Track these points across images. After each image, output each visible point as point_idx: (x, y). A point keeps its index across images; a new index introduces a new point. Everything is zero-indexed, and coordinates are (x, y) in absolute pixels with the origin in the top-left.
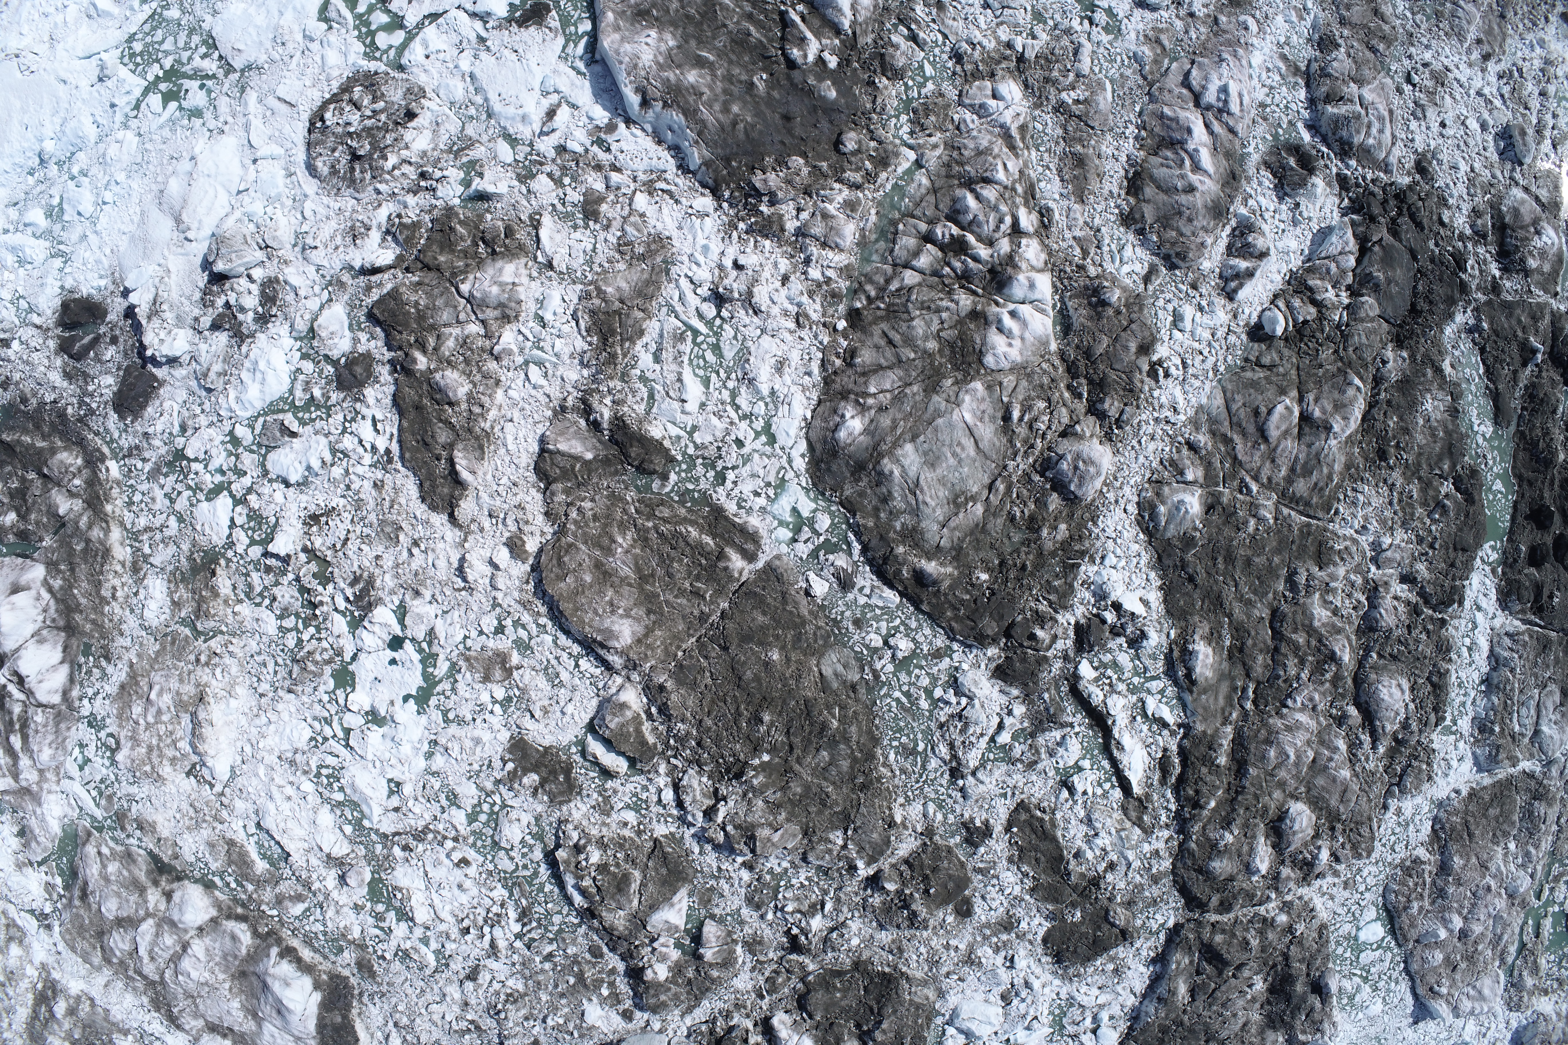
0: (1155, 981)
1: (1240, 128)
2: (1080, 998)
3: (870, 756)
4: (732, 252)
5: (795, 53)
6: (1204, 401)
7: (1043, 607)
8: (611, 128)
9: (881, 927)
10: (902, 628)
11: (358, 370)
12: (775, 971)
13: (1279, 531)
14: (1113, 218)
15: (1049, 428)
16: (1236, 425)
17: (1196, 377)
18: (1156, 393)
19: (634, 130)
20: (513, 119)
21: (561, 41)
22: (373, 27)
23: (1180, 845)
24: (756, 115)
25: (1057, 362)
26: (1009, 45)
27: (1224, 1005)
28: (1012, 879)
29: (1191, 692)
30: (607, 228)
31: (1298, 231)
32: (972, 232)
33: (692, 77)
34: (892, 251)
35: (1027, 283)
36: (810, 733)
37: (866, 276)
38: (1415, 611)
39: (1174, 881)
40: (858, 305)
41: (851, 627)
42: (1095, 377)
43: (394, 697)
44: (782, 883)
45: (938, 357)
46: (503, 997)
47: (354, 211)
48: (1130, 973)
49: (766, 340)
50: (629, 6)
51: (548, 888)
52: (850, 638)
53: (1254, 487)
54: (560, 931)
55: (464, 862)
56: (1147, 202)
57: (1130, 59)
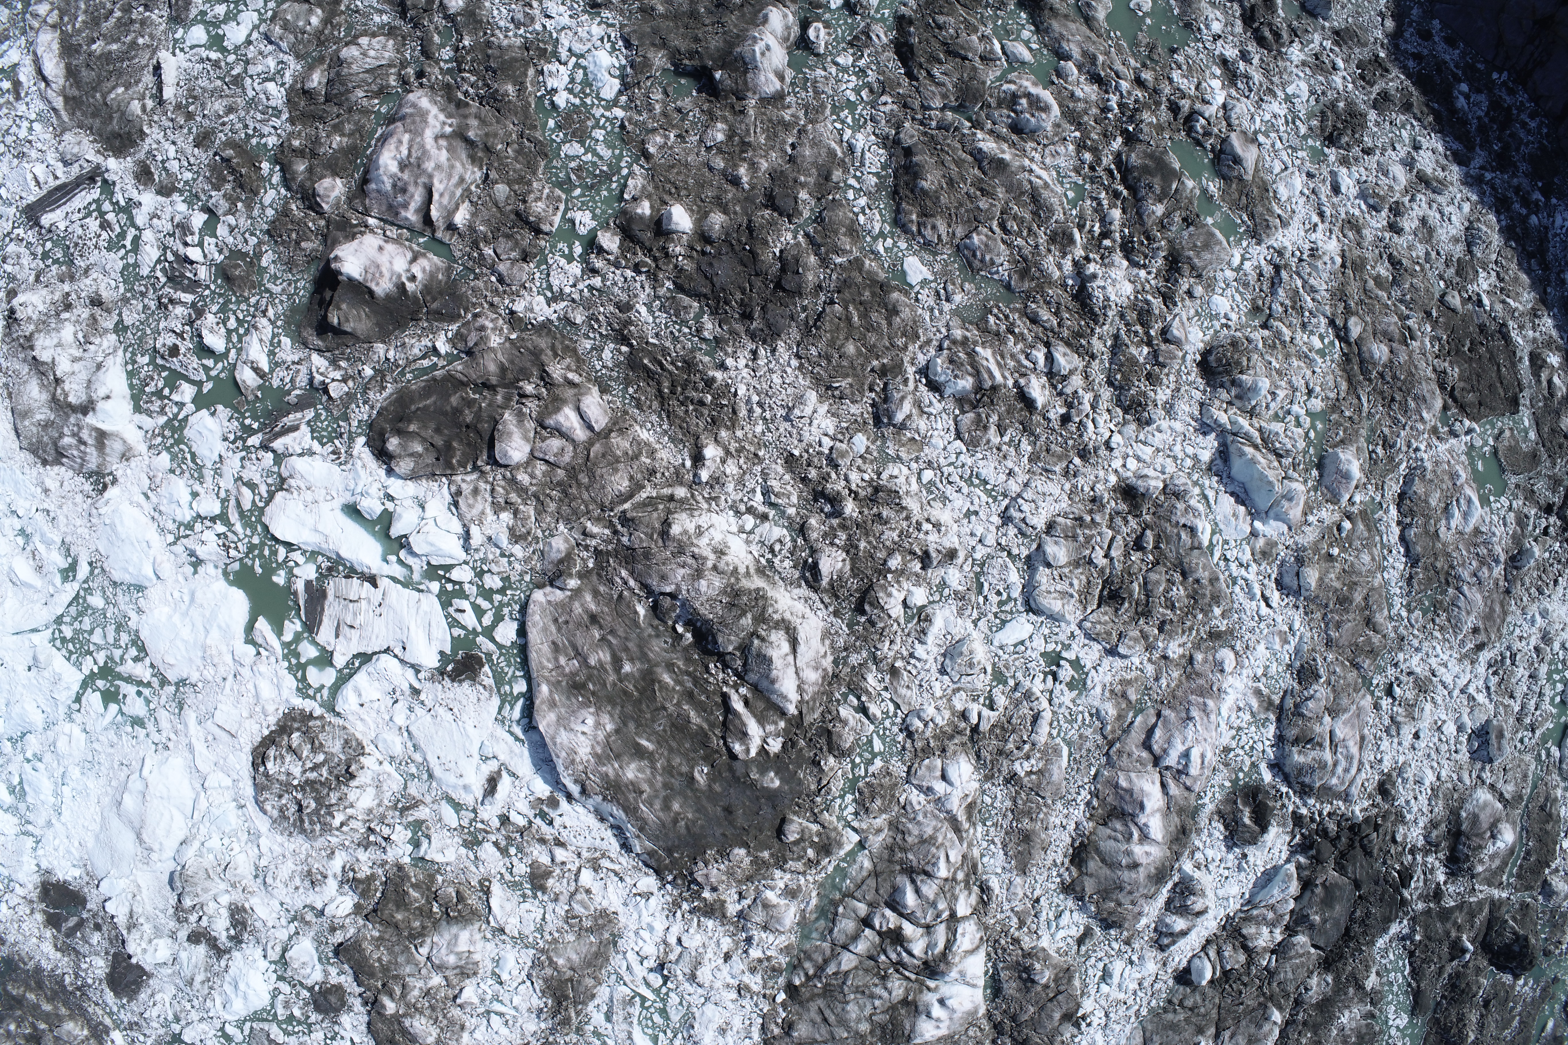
1: (1197, 786)
4: (676, 929)
5: (737, 748)
6: (1123, 1042)
8: (553, 803)
11: (333, 999)
14: (1053, 887)
17: (1118, 1023)
19: (576, 807)
20: (455, 787)
21: (496, 701)
22: (303, 660)
24: (698, 811)
25: (985, 1025)
26: (964, 715)
30: (554, 900)
31: (1242, 877)
32: (910, 919)
33: (632, 772)
34: (831, 931)
37: (805, 953)
40: (797, 982)
45: (869, 1037)
47: (308, 856)
49: (710, 1008)
50: (565, 675)
56: (1091, 875)
57: (1091, 715)
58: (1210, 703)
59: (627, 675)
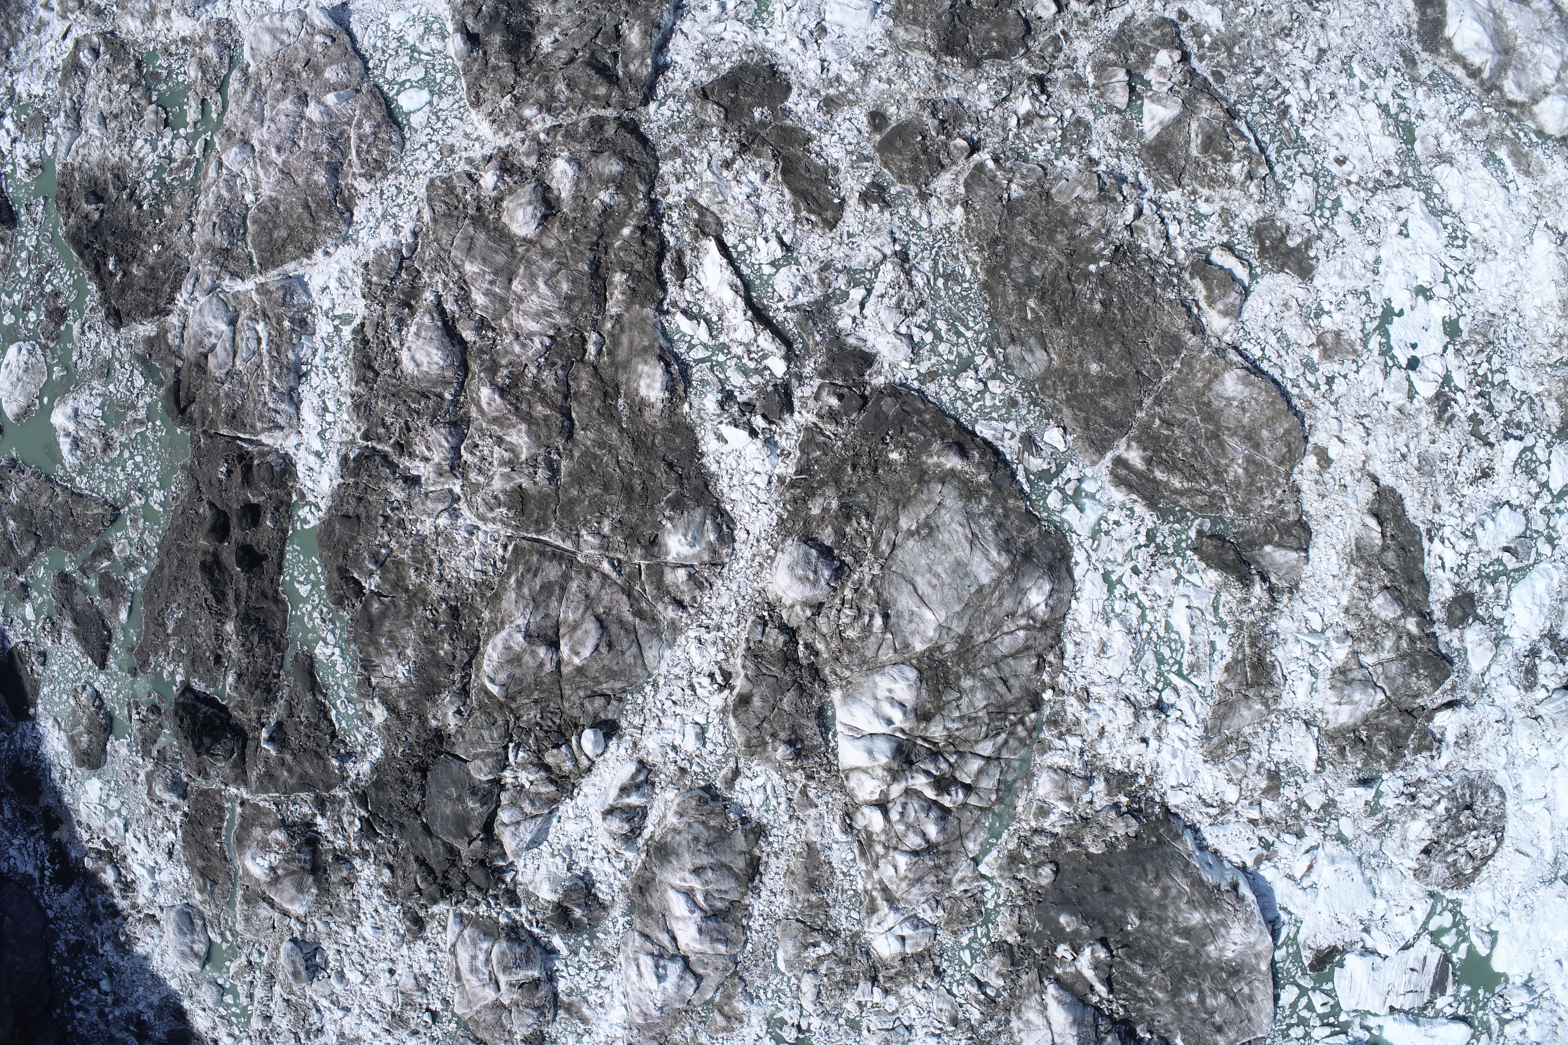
0: (662, 47)
1: (638, 940)
2: (745, 29)
3: (991, 271)
4: (1150, 755)
5: (1102, 954)
6: (667, 653)
7: (829, 428)
8: (1258, 861)
9: (959, 101)
10: (970, 400)
11: (1458, 613)
12: (1055, 58)
13: (574, 522)
14: (775, 831)
15: (839, 611)
16: (631, 631)
17: (677, 677)
18: (722, 656)
19: (1238, 861)
20: (1341, 859)
21: (1301, 938)
22: (1454, 931)
23: (652, 188)
24: (1136, 889)
25: (831, 678)
26: (886, 992)
27: (584, 21)
28: (832, 150)
29: (661, 348)
30: (1260, 766)
31: (564, 841)
32: (927, 799)
33: (1196, 918)
34: (1001, 773)
35: (876, 755)
36: (1053, 293)
37: (1025, 745)
38: (402, 448)
39: (654, 150)
40: (1033, 716)
41: (1020, 399)
42: (793, 667)
43: (1411, 314)
44: (1058, 145)
45: (961, 672)
46: (1294, 33)
47: (1467, 759)
48: (691, 54)
49: (1117, 673)
50: (1246, 978)
51: (1267, 138)
52: (1020, 388)
53: (606, 566)
54: (1251, 97)
55: (1341, 161)
56: (742, 853)
57: (758, 997)
58: (640, 1020)
59: (1193, 990)
